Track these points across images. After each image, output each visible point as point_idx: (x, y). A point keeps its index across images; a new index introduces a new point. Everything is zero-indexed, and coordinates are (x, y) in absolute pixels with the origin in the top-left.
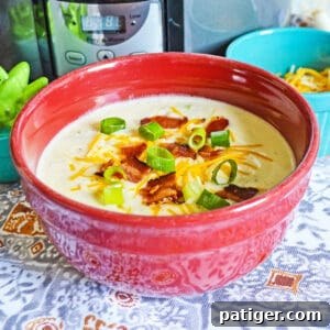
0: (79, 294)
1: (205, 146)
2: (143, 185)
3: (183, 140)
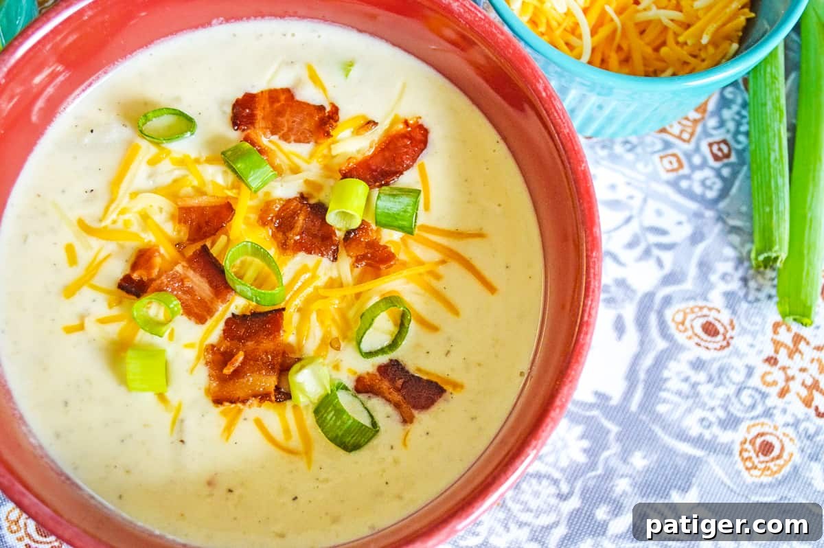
1: (363, 222)
2: (214, 331)
3: (318, 187)
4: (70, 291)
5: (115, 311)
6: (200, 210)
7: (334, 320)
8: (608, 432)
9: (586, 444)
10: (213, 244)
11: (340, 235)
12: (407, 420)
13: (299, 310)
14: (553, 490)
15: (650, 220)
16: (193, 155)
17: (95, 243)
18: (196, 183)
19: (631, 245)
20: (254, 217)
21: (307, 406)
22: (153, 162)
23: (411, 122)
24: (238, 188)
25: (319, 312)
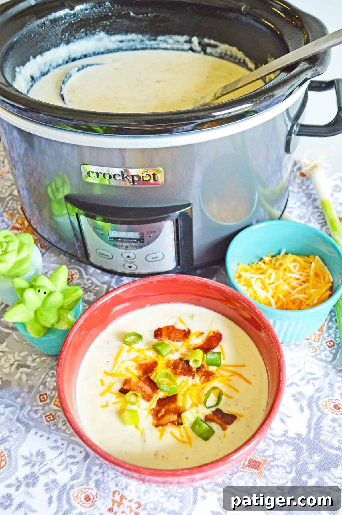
0: (109, 472)
1: (202, 365)
2: (153, 404)
3: (186, 355)
4: (103, 394)
5: (119, 400)
6: (146, 365)
7: (195, 397)
8: (303, 448)
9: (294, 453)
10: (151, 375)
11: (194, 370)
12: (224, 429)
13: (182, 395)
14: (284, 471)
15: (308, 370)
16: (142, 348)
17: (110, 378)
18: (143, 357)
19: (302, 379)
20: (164, 366)
21: (188, 427)
22: (128, 351)
23: (216, 332)
24: (158, 357)
25: (190, 394)
